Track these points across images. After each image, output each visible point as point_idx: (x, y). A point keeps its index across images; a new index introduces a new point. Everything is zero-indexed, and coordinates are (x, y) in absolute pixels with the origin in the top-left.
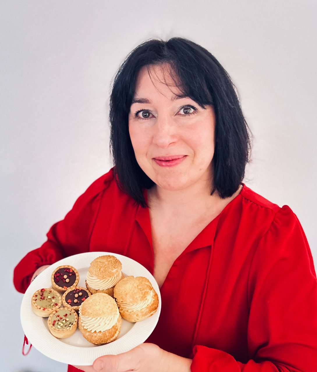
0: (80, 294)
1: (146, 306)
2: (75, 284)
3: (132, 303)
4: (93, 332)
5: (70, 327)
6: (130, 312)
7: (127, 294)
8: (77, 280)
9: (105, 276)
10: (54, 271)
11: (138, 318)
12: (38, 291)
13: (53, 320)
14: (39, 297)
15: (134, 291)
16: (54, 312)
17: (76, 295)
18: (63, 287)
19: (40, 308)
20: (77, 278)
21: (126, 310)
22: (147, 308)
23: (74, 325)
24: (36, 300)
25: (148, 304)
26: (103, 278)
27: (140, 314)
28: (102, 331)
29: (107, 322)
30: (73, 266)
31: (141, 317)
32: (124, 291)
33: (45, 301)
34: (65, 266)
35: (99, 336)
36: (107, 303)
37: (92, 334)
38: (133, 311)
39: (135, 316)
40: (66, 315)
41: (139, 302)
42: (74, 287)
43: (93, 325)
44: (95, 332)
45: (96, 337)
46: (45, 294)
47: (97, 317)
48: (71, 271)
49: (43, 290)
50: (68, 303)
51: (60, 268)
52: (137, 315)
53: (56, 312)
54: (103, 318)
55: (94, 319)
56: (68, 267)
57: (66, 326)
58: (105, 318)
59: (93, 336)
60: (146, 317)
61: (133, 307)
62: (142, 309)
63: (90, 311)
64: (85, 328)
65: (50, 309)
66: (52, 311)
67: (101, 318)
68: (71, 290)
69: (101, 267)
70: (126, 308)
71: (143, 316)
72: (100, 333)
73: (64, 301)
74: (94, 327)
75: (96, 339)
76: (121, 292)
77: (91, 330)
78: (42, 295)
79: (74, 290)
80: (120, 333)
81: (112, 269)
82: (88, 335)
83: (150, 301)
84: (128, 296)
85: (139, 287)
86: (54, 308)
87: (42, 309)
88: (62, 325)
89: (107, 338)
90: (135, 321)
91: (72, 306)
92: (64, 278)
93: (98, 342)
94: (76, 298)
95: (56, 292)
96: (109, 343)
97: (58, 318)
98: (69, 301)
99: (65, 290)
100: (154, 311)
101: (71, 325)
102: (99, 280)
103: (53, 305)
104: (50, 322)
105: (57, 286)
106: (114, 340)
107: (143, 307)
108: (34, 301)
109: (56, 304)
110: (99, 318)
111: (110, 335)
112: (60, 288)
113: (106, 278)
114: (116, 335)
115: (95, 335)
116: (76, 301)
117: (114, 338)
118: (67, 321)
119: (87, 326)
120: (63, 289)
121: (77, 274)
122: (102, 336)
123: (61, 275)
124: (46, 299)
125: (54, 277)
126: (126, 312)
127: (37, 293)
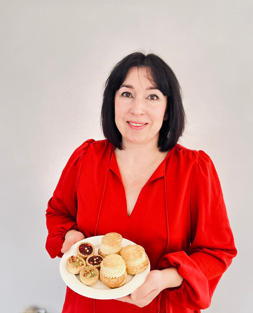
0: (97, 258)
1: (141, 262)
2: (92, 253)
3: (134, 260)
4: (111, 278)
5: (95, 277)
6: (132, 267)
7: (130, 254)
8: (94, 251)
9: (113, 244)
10: (79, 245)
11: (137, 271)
12: (70, 257)
13: (83, 274)
14: (71, 261)
15: (134, 252)
16: (83, 269)
17: (95, 259)
18: (85, 255)
19: (74, 267)
20: (93, 250)
21: (129, 266)
22: (142, 263)
23: (97, 276)
24: (70, 262)
25: (143, 261)
26: (113, 246)
27: (138, 268)
28: (117, 277)
29: (120, 271)
30: (90, 243)
31: (139, 270)
32: (128, 253)
33: (75, 263)
34: (85, 242)
35: (115, 281)
36: (119, 259)
37: (110, 280)
38: (134, 266)
39: (135, 269)
40: (91, 270)
41: (138, 259)
42: (93, 255)
43: (111, 273)
44: (112, 278)
45: (113, 282)
46: (75, 259)
47: (114, 267)
48: (89, 246)
49: (72, 257)
50: (91, 264)
51: (82, 244)
52: (137, 269)
53: (84, 269)
54: (118, 268)
55: (112, 268)
56: (87, 243)
57: (92, 277)
58: (119, 268)
59: (111, 281)
60: (142, 270)
61: (134, 263)
62: (139, 265)
63: (109, 264)
64: (106, 276)
65: (80, 267)
66: (82, 268)
67: (116, 268)
68: (91, 257)
69: (110, 239)
70: (129, 264)
71: (140, 269)
72: (116, 279)
73: (88, 263)
74: (112, 274)
75: (113, 283)
76: (125, 253)
77: (110, 277)
78: (73, 260)
79: (93, 257)
80: (127, 281)
81: (118, 240)
82: (108, 281)
83: (144, 260)
84: (131, 255)
85: (137, 250)
86: (82, 267)
87: (75, 267)
88: (89, 276)
89: (120, 283)
90: (135, 273)
91: (93, 265)
92: (85, 250)
93: (114, 285)
94: (96, 261)
95: (81, 258)
96: (121, 287)
97: (86, 273)
98: (91, 262)
99: (87, 256)
100: (146, 267)
101: (95, 276)
102: (109, 247)
103: (81, 265)
104: (82, 275)
105: (81, 254)
106: (123, 285)
107: (140, 263)
108: (69, 263)
109: (83, 265)
110: (115, 268)
111: (122, 280)
112: (84, 256)
113: (115, 245)
114: (125, 281)
115: (112, 280)
116: (95, 262)
117: (123, 283)
118: (93, 274)
119: (107, 275)
120: (86, 256)
121: (93, 248)
122: (117, 281)
123: (83, 248)
124: (76, 261)
125: (79, 248)
126: (129, 267)
127: (69, 258)
